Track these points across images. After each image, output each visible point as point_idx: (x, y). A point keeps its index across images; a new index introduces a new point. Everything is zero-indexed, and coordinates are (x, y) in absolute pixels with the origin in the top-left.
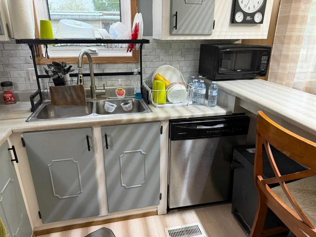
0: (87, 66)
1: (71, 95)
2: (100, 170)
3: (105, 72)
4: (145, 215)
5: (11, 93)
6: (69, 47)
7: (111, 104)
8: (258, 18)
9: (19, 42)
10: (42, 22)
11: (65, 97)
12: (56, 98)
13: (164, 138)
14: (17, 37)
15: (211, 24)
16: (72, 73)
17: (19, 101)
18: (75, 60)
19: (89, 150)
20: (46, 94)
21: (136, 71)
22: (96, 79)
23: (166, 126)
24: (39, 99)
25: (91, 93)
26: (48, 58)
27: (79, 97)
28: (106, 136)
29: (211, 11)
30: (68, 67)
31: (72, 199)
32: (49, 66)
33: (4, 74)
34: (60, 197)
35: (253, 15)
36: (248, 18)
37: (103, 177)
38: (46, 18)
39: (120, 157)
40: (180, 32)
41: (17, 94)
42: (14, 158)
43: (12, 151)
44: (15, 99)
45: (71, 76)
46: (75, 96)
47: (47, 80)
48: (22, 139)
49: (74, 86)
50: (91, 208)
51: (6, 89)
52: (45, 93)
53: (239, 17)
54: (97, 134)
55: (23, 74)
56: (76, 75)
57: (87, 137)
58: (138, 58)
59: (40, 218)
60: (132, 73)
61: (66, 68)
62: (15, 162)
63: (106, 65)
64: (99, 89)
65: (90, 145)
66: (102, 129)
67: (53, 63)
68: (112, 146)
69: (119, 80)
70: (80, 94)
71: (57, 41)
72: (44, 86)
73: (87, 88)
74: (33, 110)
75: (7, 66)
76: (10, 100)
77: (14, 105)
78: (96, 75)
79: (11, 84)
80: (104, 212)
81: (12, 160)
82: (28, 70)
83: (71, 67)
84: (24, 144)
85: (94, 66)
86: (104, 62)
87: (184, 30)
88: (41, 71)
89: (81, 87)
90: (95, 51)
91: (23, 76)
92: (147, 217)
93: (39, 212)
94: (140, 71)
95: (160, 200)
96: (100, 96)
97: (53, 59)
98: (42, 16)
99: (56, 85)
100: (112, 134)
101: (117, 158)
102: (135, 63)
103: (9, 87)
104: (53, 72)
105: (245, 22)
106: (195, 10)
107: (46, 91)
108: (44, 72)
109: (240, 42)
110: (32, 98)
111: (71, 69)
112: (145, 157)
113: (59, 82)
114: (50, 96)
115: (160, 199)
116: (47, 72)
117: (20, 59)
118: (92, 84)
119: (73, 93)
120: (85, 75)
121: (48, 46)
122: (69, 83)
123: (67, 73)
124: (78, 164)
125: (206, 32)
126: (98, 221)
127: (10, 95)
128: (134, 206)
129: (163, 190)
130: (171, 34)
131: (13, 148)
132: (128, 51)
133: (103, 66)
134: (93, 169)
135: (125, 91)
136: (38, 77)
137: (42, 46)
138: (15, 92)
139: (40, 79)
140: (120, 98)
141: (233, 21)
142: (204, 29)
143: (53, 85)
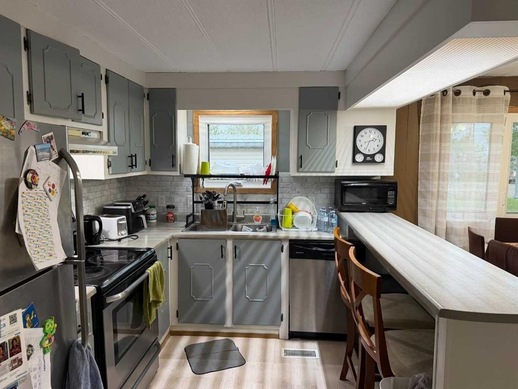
0: (232, 196)
1: (217, 218)
2: (229, 279)
3: (247, 201)
4: (266, 336)
5: (172, 214)
6: (220, 180)
7: (248, 228)
8: (379, 158)
9: (186, 176)
10: (203, 163)
11: (212, 219)
12: (205, 219)
13: (284, 255)
14: (185, 173)
15: (333, 163)
16: (220, 200)
17: (176, 221)
18: (222, 190)
19: (222, 258)
20: (198, 217)
21: (272, 200)
22: (238, 206)
23: (286, 246)
24: (192, 220)
25: (232, 218)
26: (203, 188)
27: (222, 219)
28: (235, 247)
29: (333, 152)
30: (217, 195)
31: (204, 302)
32: (203, 194)
33: (170, 198)
34: (195, 299)
35: (373, 156)
36: (368, 158)
37: (231, 286)
38: (206, 161)
39: (245, 269)
40: (306, 170)
41: (176, 215)
42: (170, 256)
43: (169, 250)
44: (175, 219)
45: (219, 202)
46: (219, 219)
47: (200, 205)
48: (177, 244)
49: (220, 210)
50: (218, 316)
51: (170, 210)
52: (197, 215)
53: (360, 158)
54: (230, 245)
55: (183, 200)
56: (221, 202)
57: (222, 246)
58: (275, 189)
59: (177, 317)
60: (268, 203)
61: (215, 196)
62: (169, 259)
63: (247, 195)
64: (240, 215)
65: (223, 254)
66: (233, 242)
67: (206, 191)
68: (240, 258)
69: (258, 207)
70: (224, 217)
71: (211, 176)
72: (197, 210)
73: (230, 213)
74: (186, 226)
75: (173, 193)
76: (171, 220)
77: (172, 224)
78: (238, 202)
79: (173, 207)
80: (229, 323)
81: (168, 257)
82: (187, 197)
83: (219, 195)
84: (177, 248)
85: (238, 196)
86: (247, 192)
87: (310, 168)
88: (197, 198)
89: (225, 211)
90: (240, 184)
91: (183, 201)
92: (269, 339)
93: (177, 311)
94: (276, 201)
95: (282, 322)
96: (240, 220)
97: (207, 189)
98: (204, 159)
99: (206, 208)
100: (241, 246)
101: (243, 269)
102: (273, 194)
103: (172, 209)
104: (205, 198)
105: (365, 162)
106: (318, 153)
107: (198, 214)
108: (199, 198)
109: (380, 178)
110: (188, 217)
111: (219, 197)
112: (267, 272)
113: (209, 206)
114: (200, 219)
115: (282, 320)
116: (201, 198)
117: (184, 189)
118: (234, 210)
119: (218, 215)
120: (228, 202)
121: (205, 179)
122: (216, 208)
123: (216, 200)
124: (213, 270)
125: (329, 170)
126: (223, 333)
127: (171, 215)
128: (256, 322)
129: (284, 311)
130: (298, 171)
131: (171, 248)
132: (264, 184)
133: (245, 196)
134: (224, 276)
135: (261, 217)
136: (194, 202)
137: (201, 179)
138: (175, 214)
139: (195, 204)
140: (256, 223)
141: (354, 161)
142: (328, 167)
143: (204, 208)
